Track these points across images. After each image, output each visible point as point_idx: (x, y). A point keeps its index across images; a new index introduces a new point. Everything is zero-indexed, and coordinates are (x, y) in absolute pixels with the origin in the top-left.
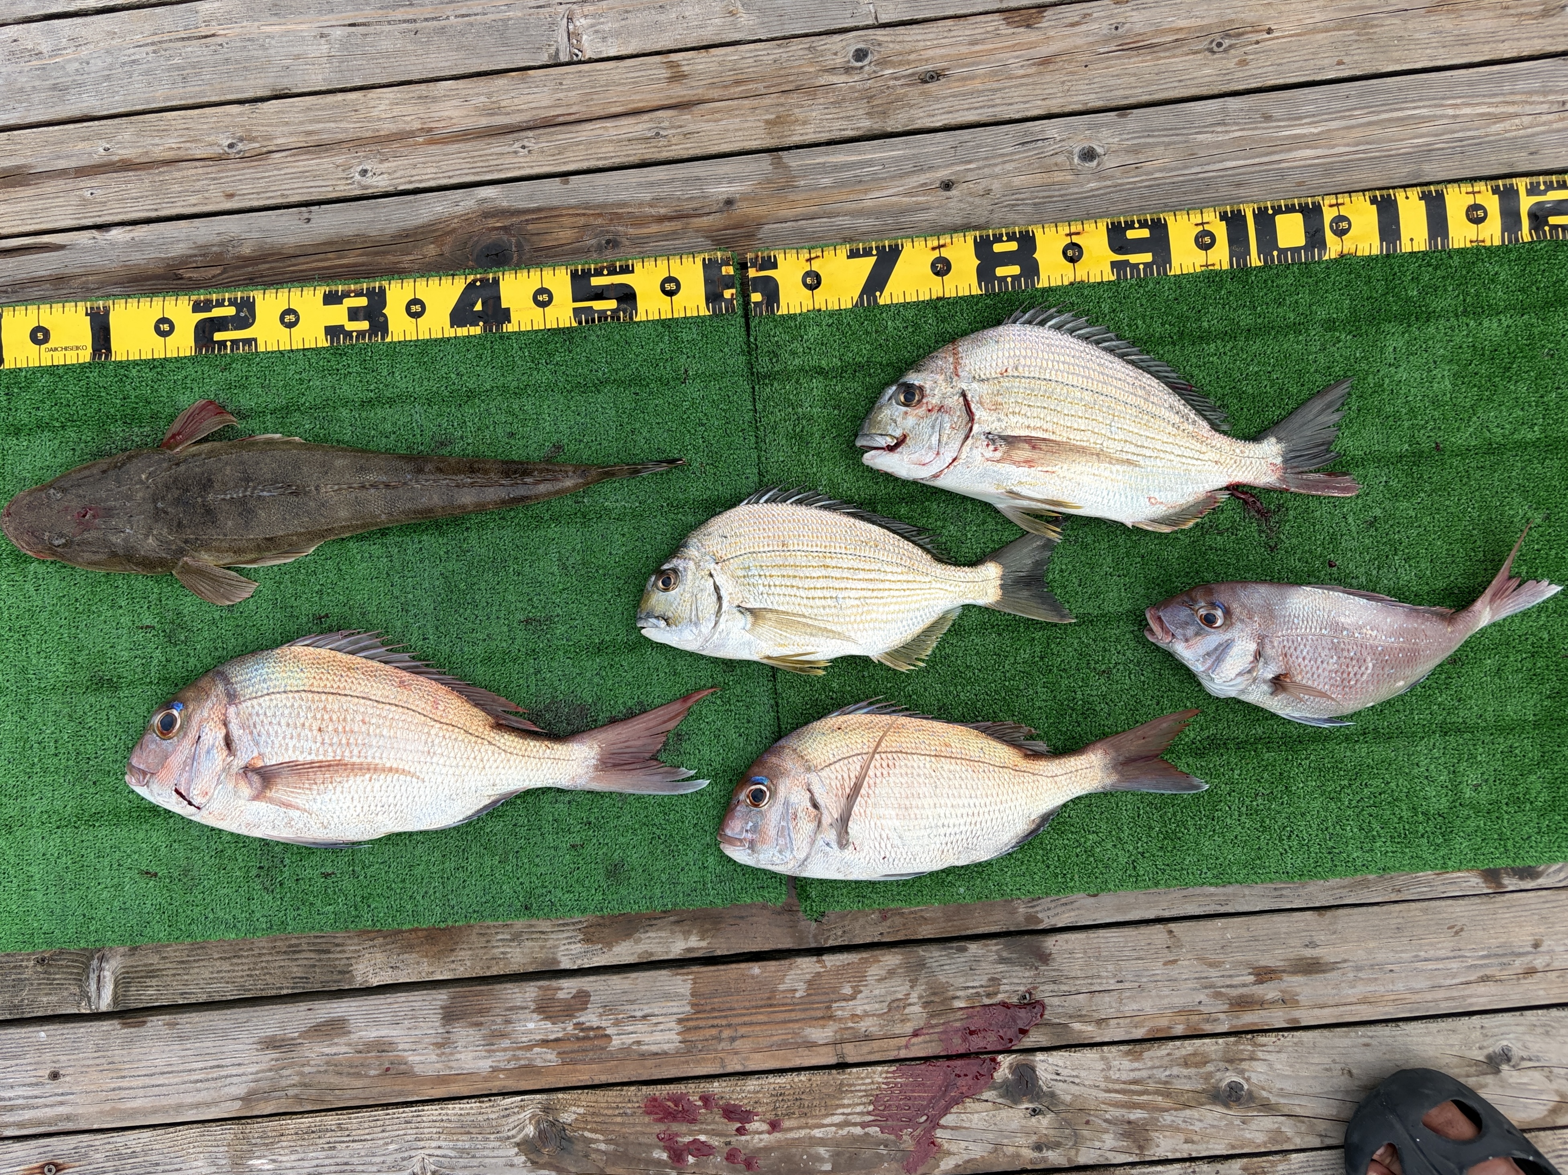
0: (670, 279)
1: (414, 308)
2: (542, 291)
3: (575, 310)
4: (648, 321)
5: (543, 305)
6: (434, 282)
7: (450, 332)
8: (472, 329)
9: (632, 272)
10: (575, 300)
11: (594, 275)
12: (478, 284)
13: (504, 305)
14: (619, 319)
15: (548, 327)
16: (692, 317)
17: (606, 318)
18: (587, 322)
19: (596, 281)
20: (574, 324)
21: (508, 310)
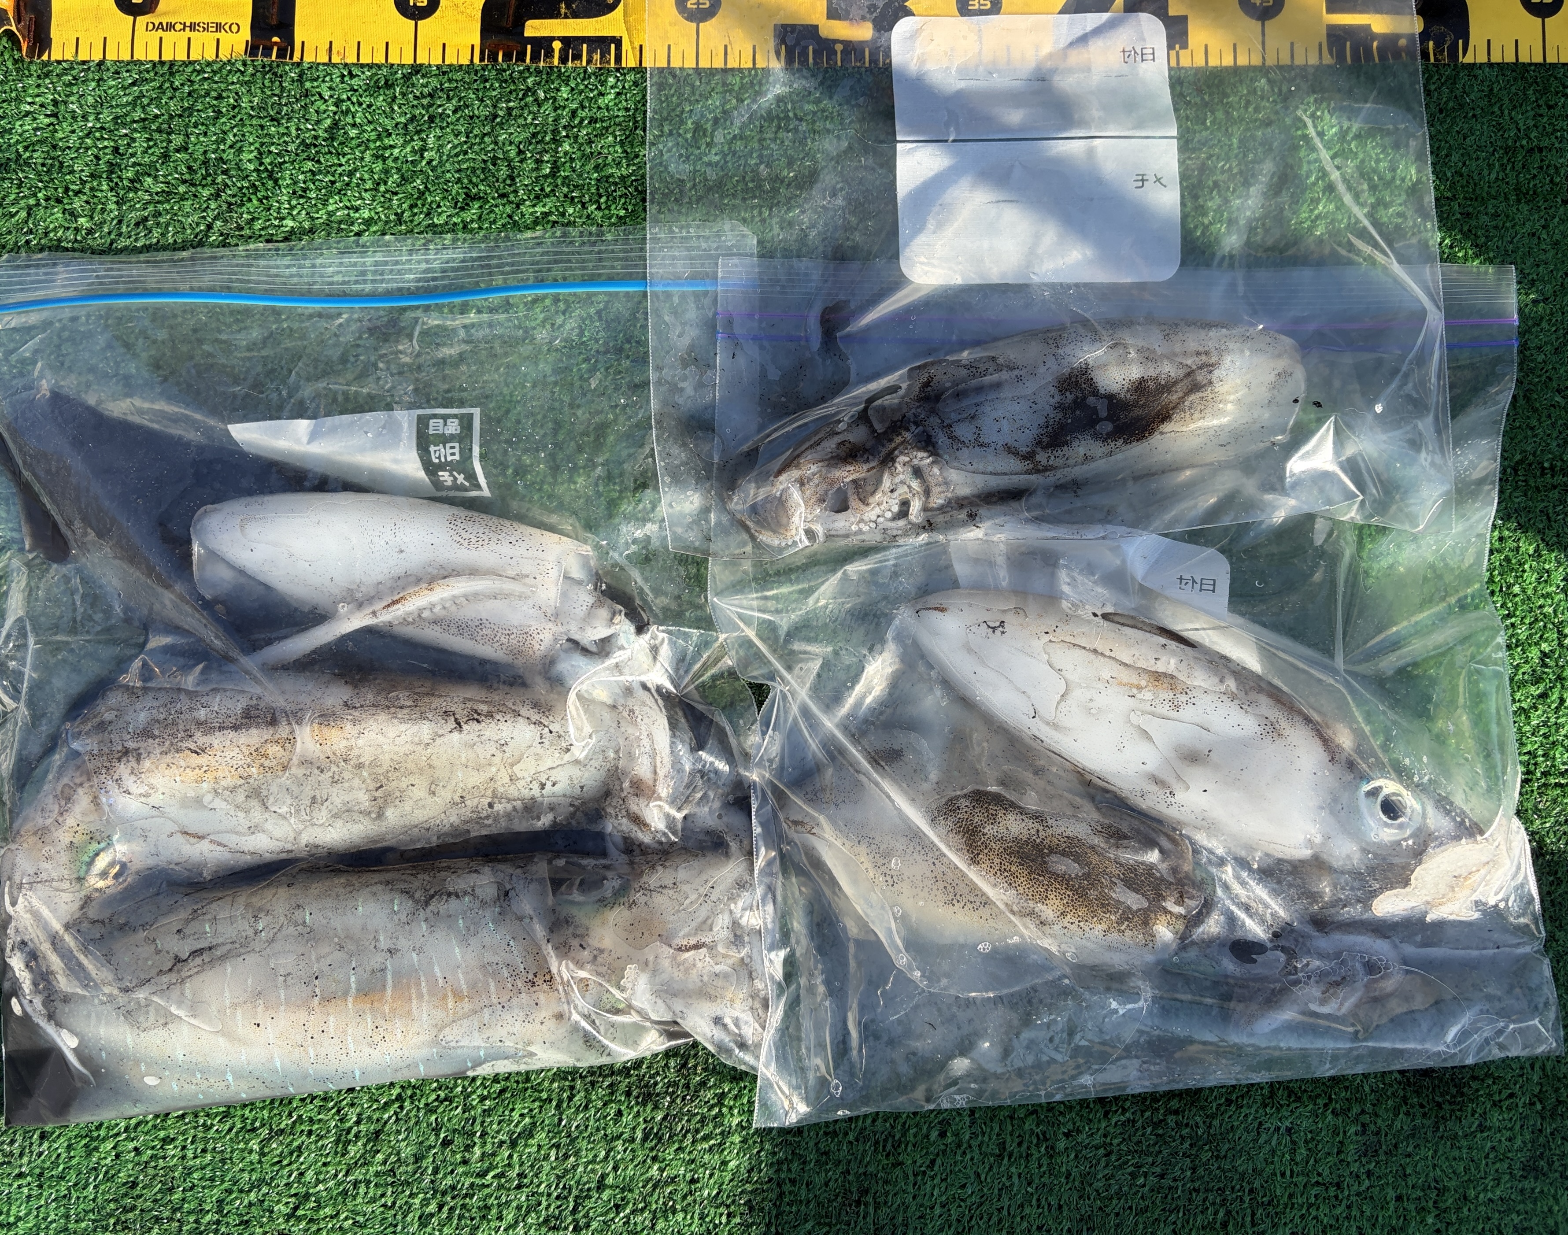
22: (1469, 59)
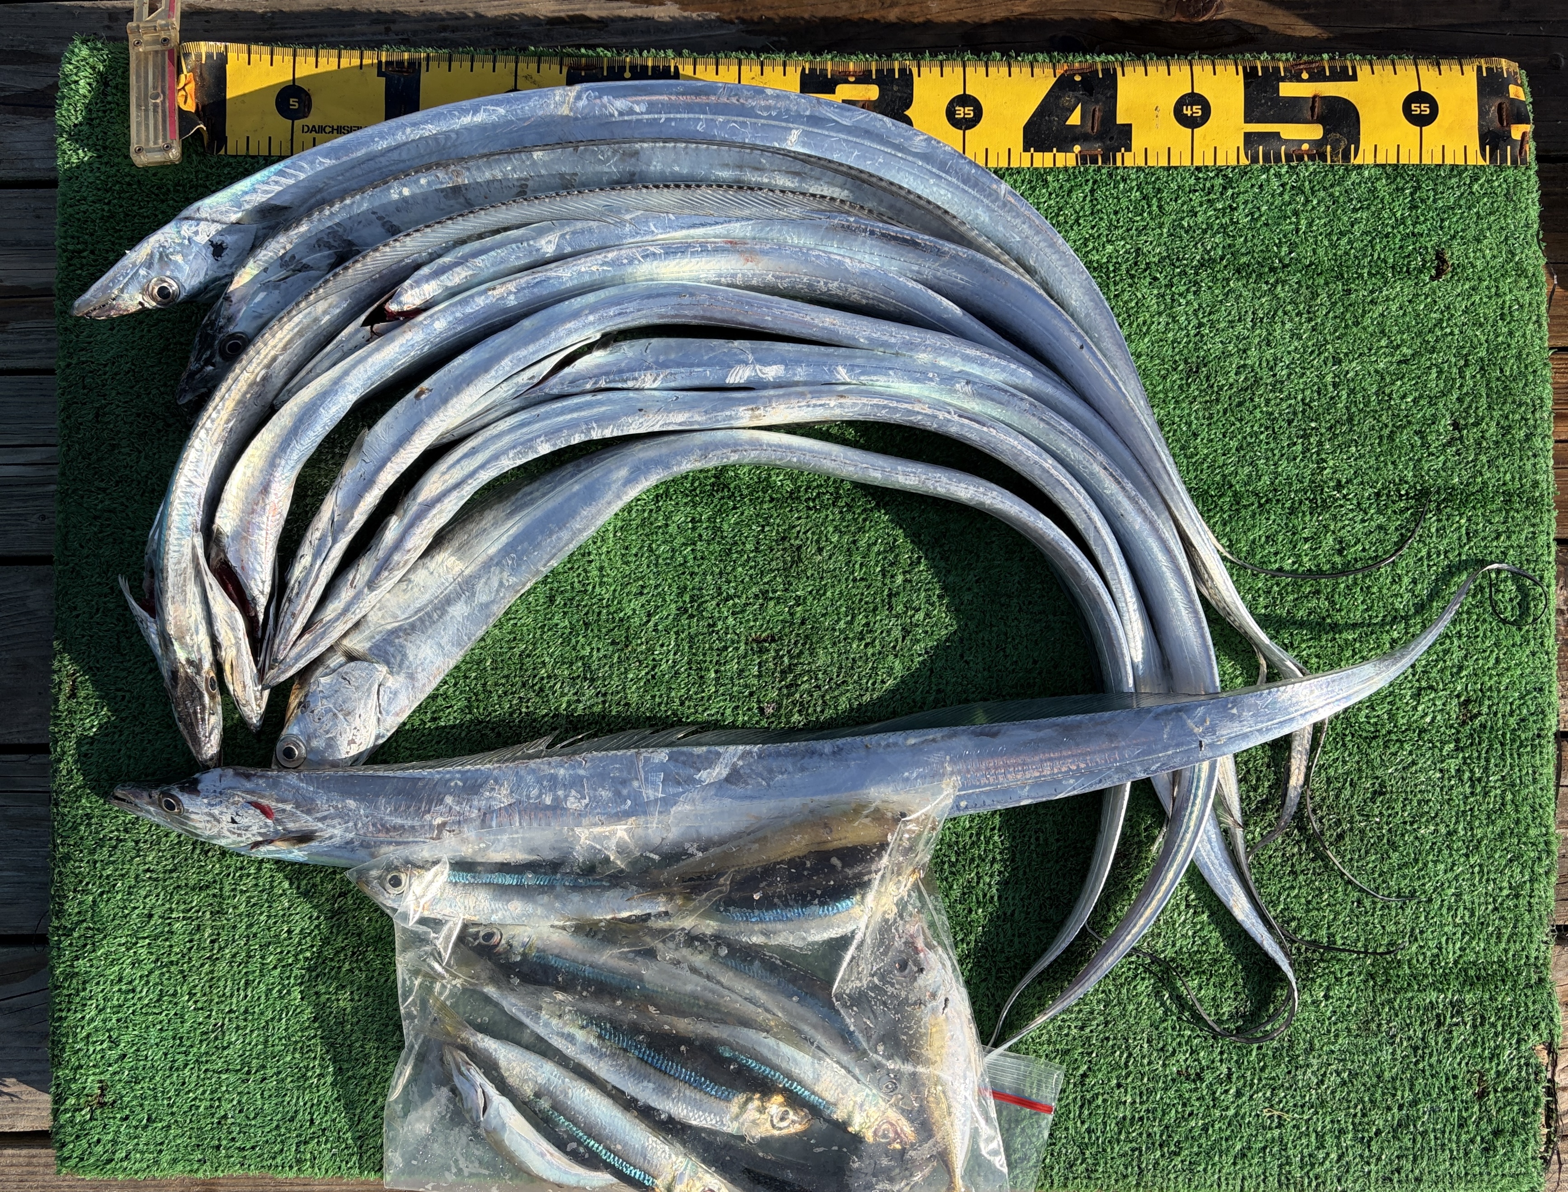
0: (1419, 97)
1: (961, 112)
2: (1193, 98)
3: (1248, 136)
4: (1376, 165)
5: (1191, 123)
6: (999, 72)
7: (1022, 160)
8: (1060, 156)
9: (1354, 78)
10: (1248, 119)
11: (1283, 79)
12: (1078, 78)
13: (1120, 120)
14: (1323, 157)
15: (1198, 163)
16: (1453, 167)
17: (1300, 158)
18: (1266, 158)
19: (1287, 89)
20: (1244, 161)
21: (1127, 130)
22: (1358, 161)
